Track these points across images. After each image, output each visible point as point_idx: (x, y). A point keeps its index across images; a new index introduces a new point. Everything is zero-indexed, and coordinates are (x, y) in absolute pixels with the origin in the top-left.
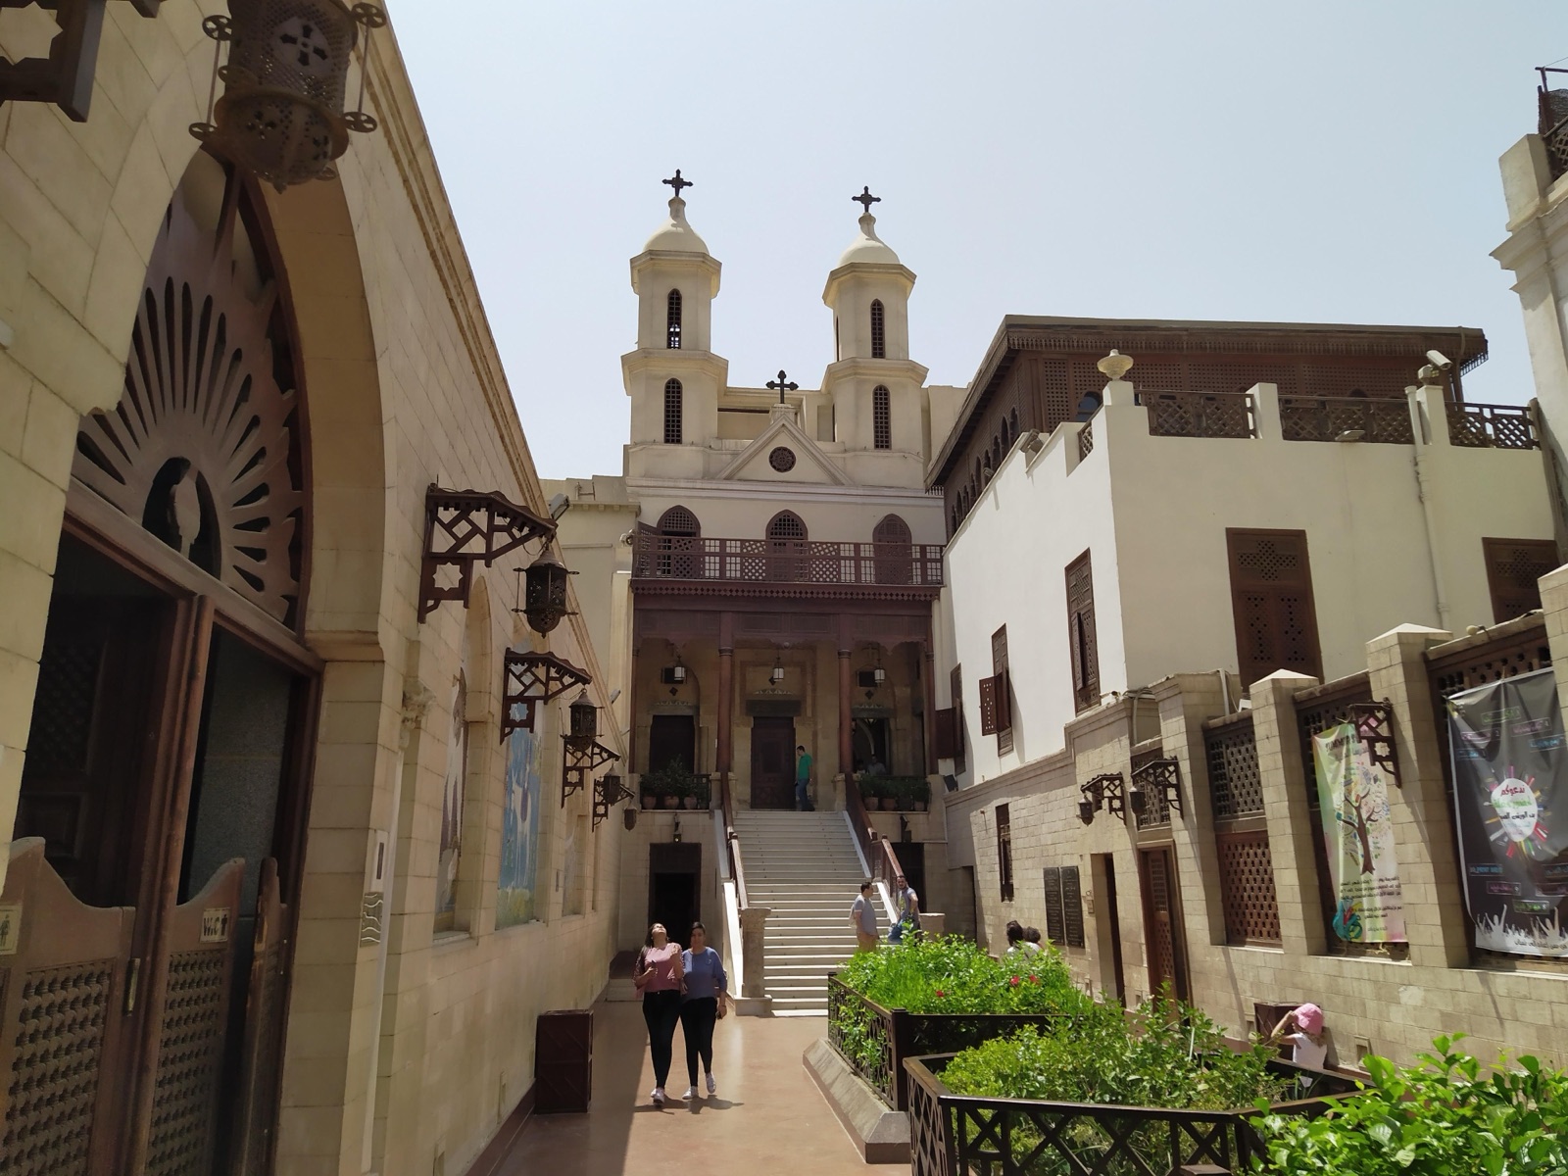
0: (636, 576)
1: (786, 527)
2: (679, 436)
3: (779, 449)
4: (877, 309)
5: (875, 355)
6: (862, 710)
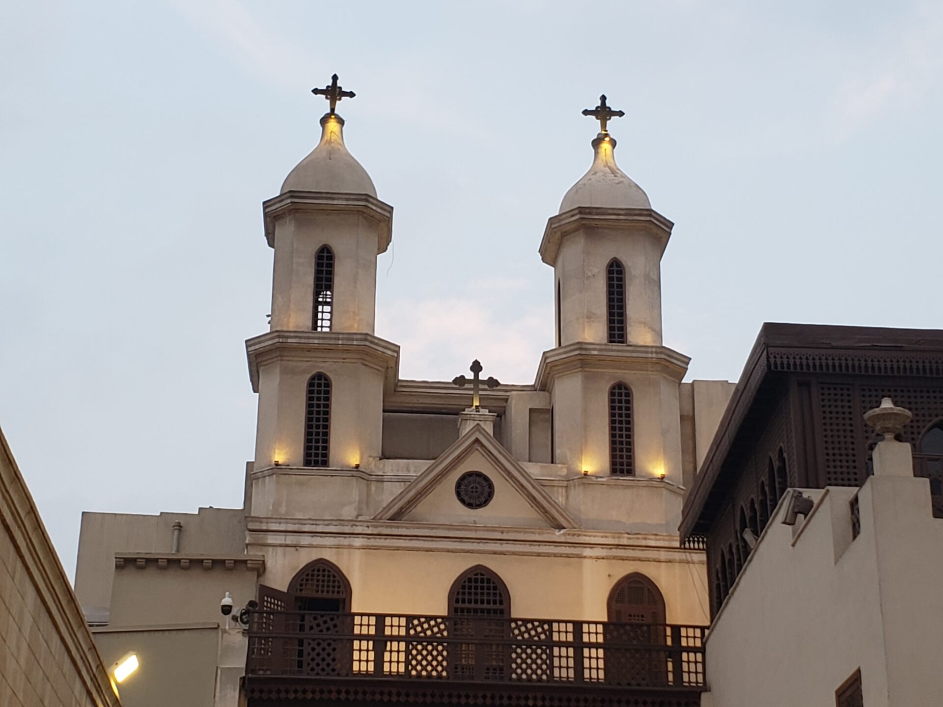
0: (253, 671)
2: (326, 455)
3: (470, 474)
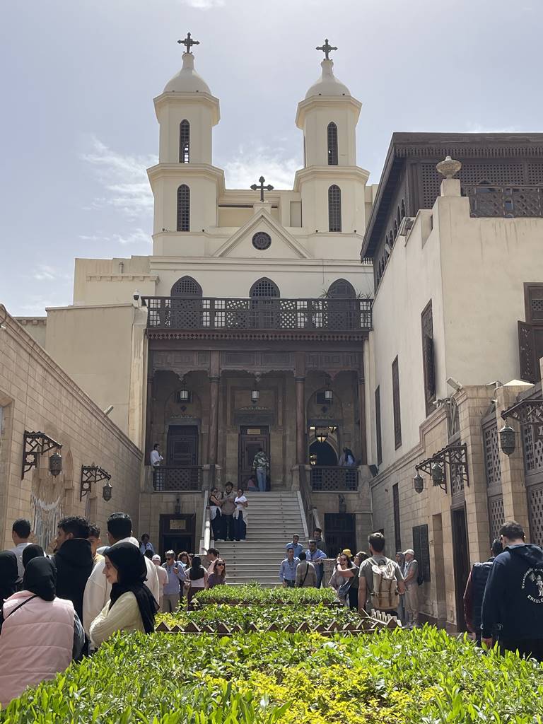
0: (150, 327)
1: (264, 289)
3: (259, 233)
4: (332, 130)
5: (330, 163)
6: (320, 420)
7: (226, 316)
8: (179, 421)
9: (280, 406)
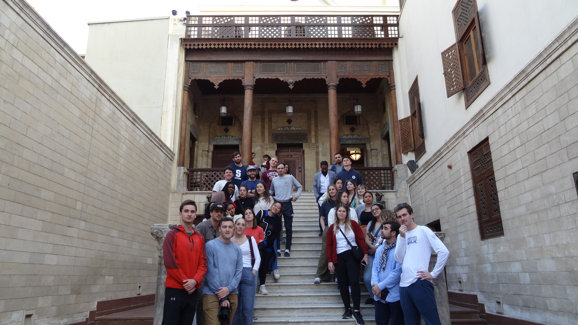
6: (348, 139)
7: (260, 30)
8: (222, 142)
9: (313, 127)
